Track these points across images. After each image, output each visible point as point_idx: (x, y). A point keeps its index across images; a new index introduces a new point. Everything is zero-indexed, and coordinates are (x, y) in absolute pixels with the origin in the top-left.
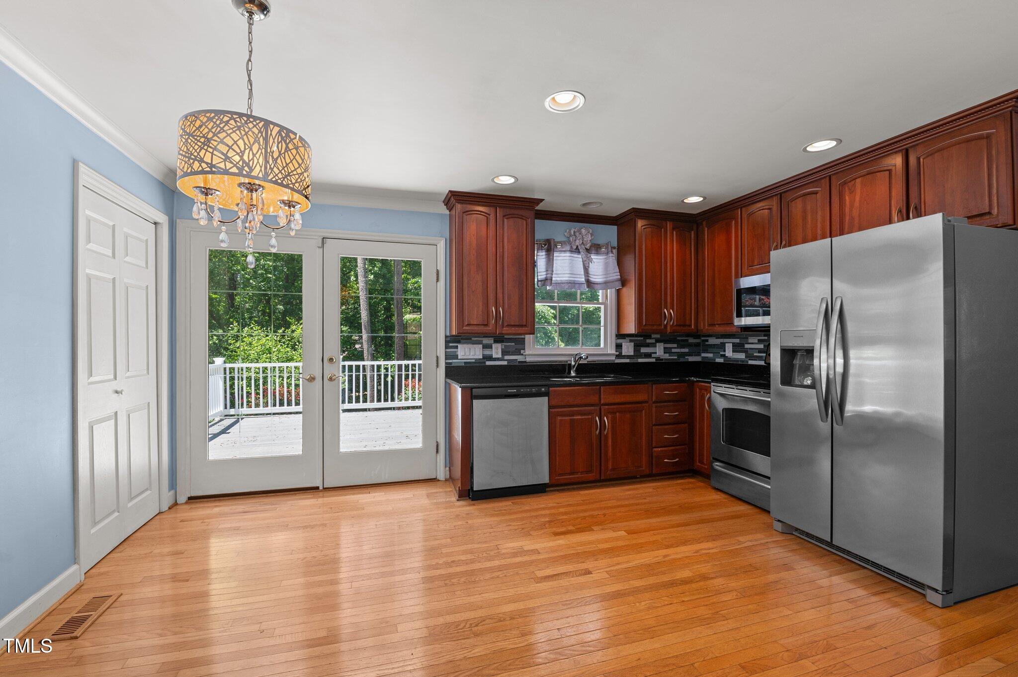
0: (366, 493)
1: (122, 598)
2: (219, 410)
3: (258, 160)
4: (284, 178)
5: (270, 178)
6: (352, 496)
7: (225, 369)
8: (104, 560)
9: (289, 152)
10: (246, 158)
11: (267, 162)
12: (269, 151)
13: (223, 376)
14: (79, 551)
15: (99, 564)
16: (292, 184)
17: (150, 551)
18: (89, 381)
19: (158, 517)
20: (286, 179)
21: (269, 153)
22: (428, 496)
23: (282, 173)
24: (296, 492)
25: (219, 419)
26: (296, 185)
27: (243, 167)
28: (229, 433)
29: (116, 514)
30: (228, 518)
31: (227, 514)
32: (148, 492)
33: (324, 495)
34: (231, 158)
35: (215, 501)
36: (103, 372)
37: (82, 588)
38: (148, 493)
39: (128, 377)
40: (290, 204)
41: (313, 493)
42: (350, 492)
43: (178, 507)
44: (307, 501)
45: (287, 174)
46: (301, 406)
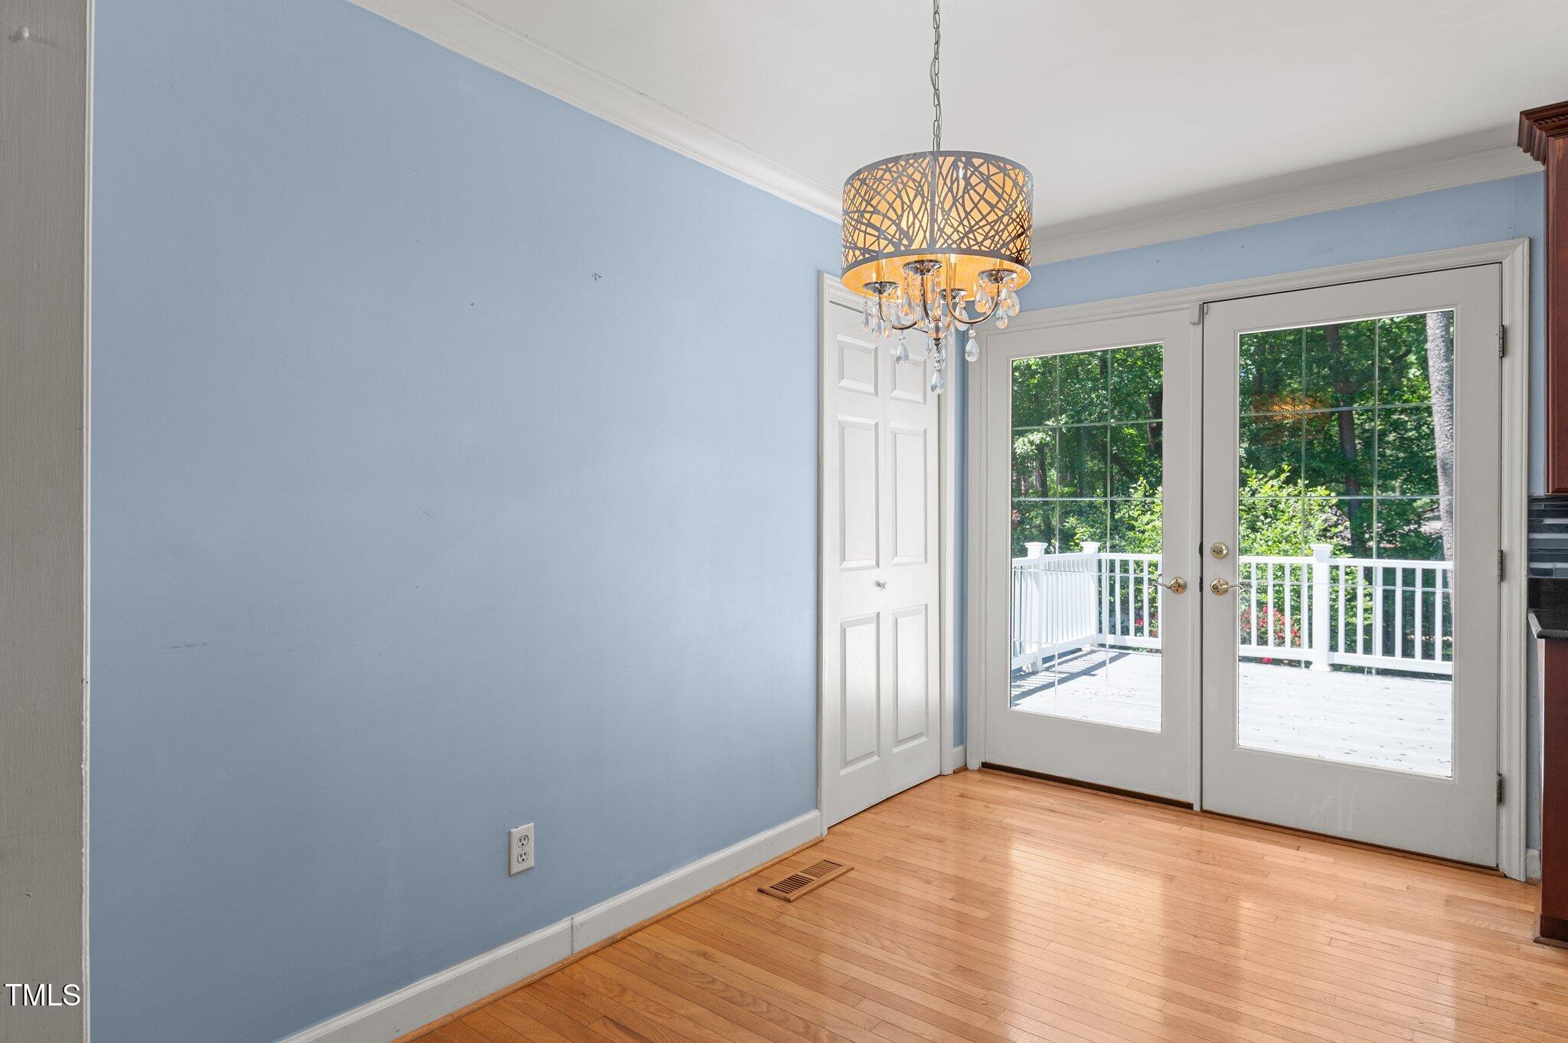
0: (1289, 846)
1: (851, 874)
2: (1089, 634)
3: (920, 222)
4: (962, 239)
5: (938, 246)
6: (1255, 844)
7: (1100, 562)
8: (856, 819)
9: (971, 192)
10: (904, 225)
11: (933, 220)
12: (937, 202)
13: (1096, 574)
14: (821, 793)
15: (850, 821)
16: (977, 243)
17: (906, 824)
18: (842, 567)
19: (937, 781)
20: (966, 240)
21: (938, 206)
22: (1449, 902)
23: (958, 232)
24: (1148, 803)
25: (1089, 650)
26: (985, 243)
27: (900, 240)
28: (1094, 675)
29: (876, 758)
30: (1020, 811)
31: (1024, 805)
32: (924, 739)
33: (1204, 824)
34: (885, 231)
35: (1017, 779)
36: (860, 554)
37: (821, 844)
38: (923, 741)
39: (897, 565)
40: (996, 276)
41: (1176, 813)
42: (1256, 834)
43: (969, 774)
44: (1161, 823)
45: (967, 229)
46: (1160, 639)
